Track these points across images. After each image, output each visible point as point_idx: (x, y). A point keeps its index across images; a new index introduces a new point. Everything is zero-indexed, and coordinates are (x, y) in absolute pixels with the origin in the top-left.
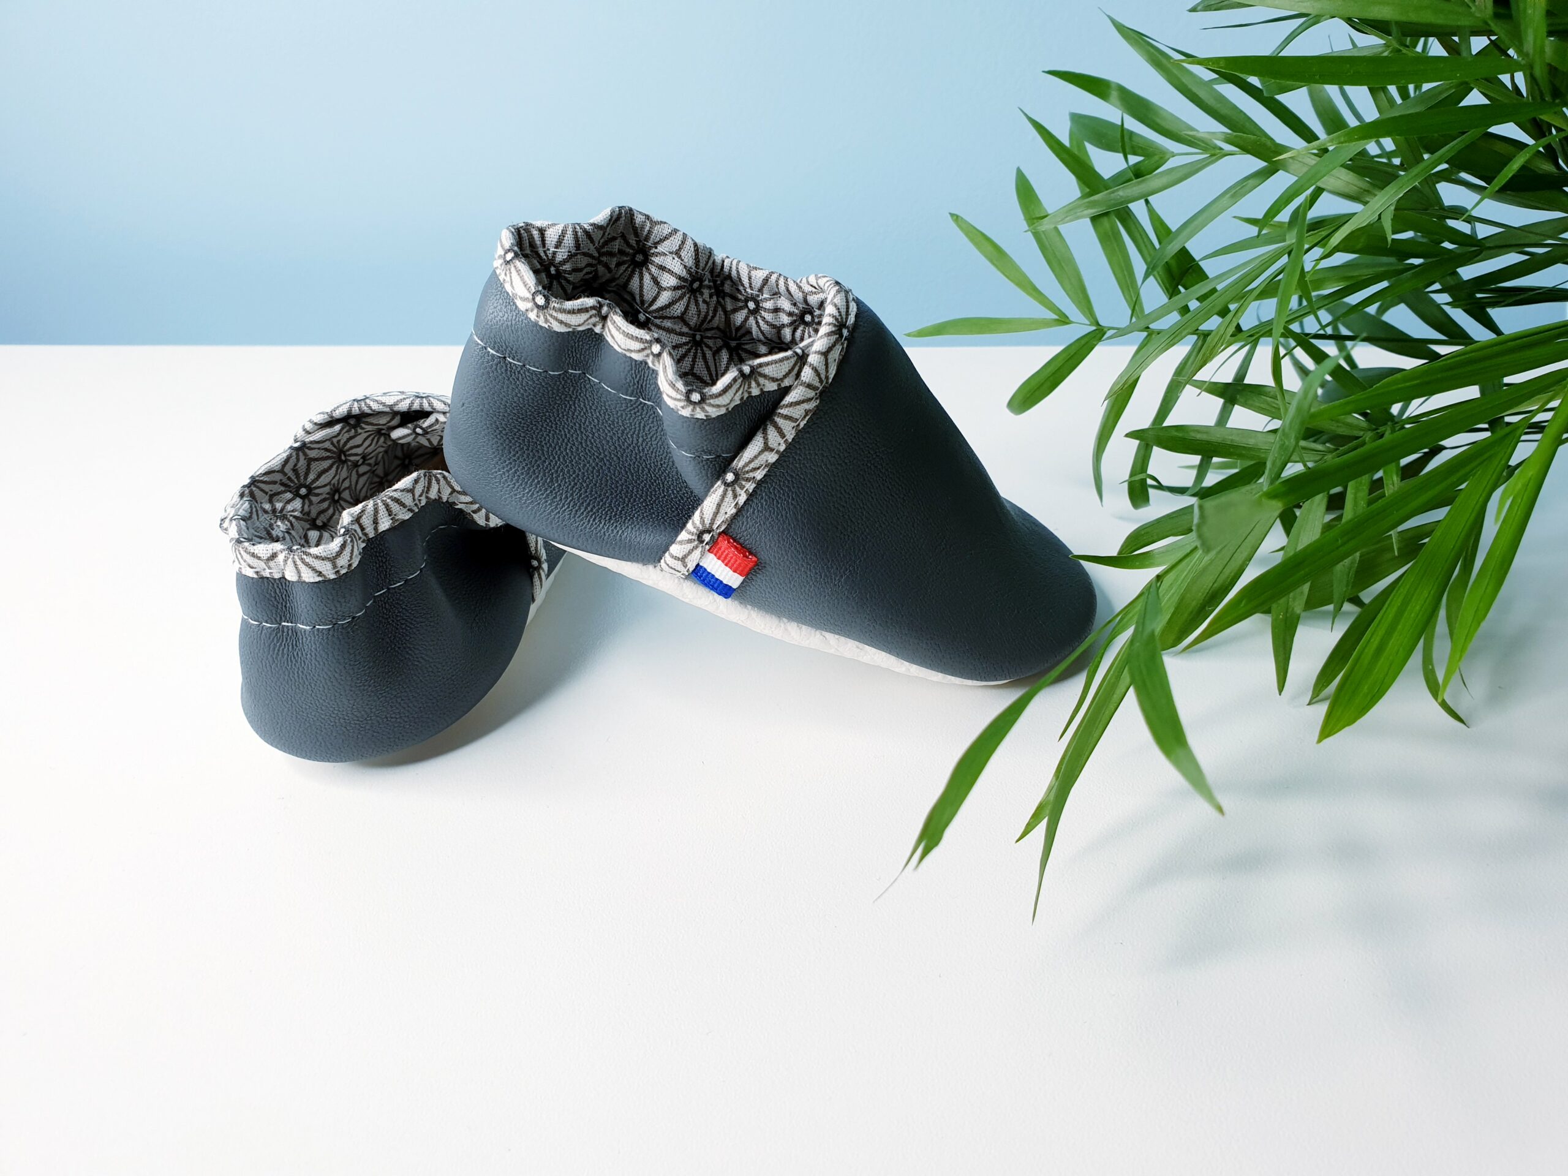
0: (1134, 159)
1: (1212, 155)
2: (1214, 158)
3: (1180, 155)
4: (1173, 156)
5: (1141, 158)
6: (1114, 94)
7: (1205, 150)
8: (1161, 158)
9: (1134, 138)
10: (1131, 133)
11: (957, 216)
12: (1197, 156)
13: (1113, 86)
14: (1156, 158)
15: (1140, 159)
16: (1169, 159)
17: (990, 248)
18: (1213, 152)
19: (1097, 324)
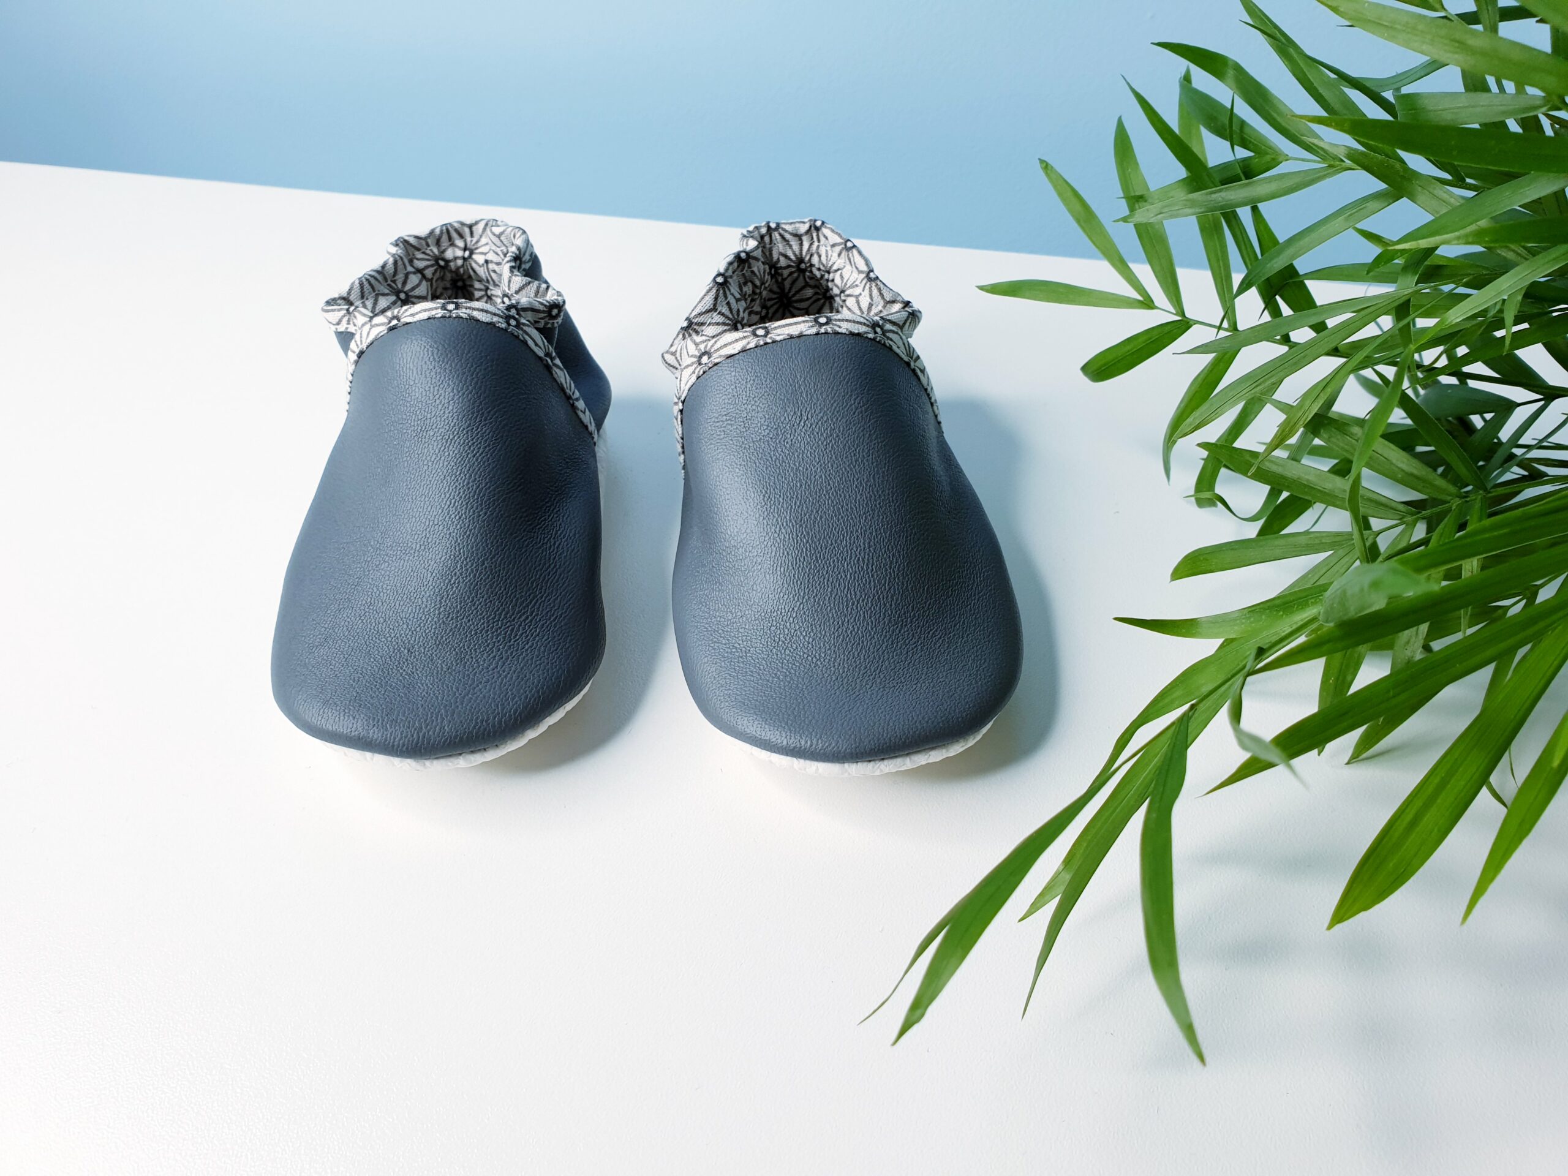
0: (1242, 153)
1: (1330, 166)
2: (1332, 170)
3: (1294, 160)
4: (1287, 160)
5: (1251, 154)
6: (1231, 73)
8: (1273, 159)
9: (1247, 130)
10: (1243, 123)
11: (1047, 164)
12: (1314, 163)
13: (1230, 63)
14: (1268, 158)
15: (1249, 154)
17: (1078, 207)
18: (1332, 164)
19: (1183, 315)
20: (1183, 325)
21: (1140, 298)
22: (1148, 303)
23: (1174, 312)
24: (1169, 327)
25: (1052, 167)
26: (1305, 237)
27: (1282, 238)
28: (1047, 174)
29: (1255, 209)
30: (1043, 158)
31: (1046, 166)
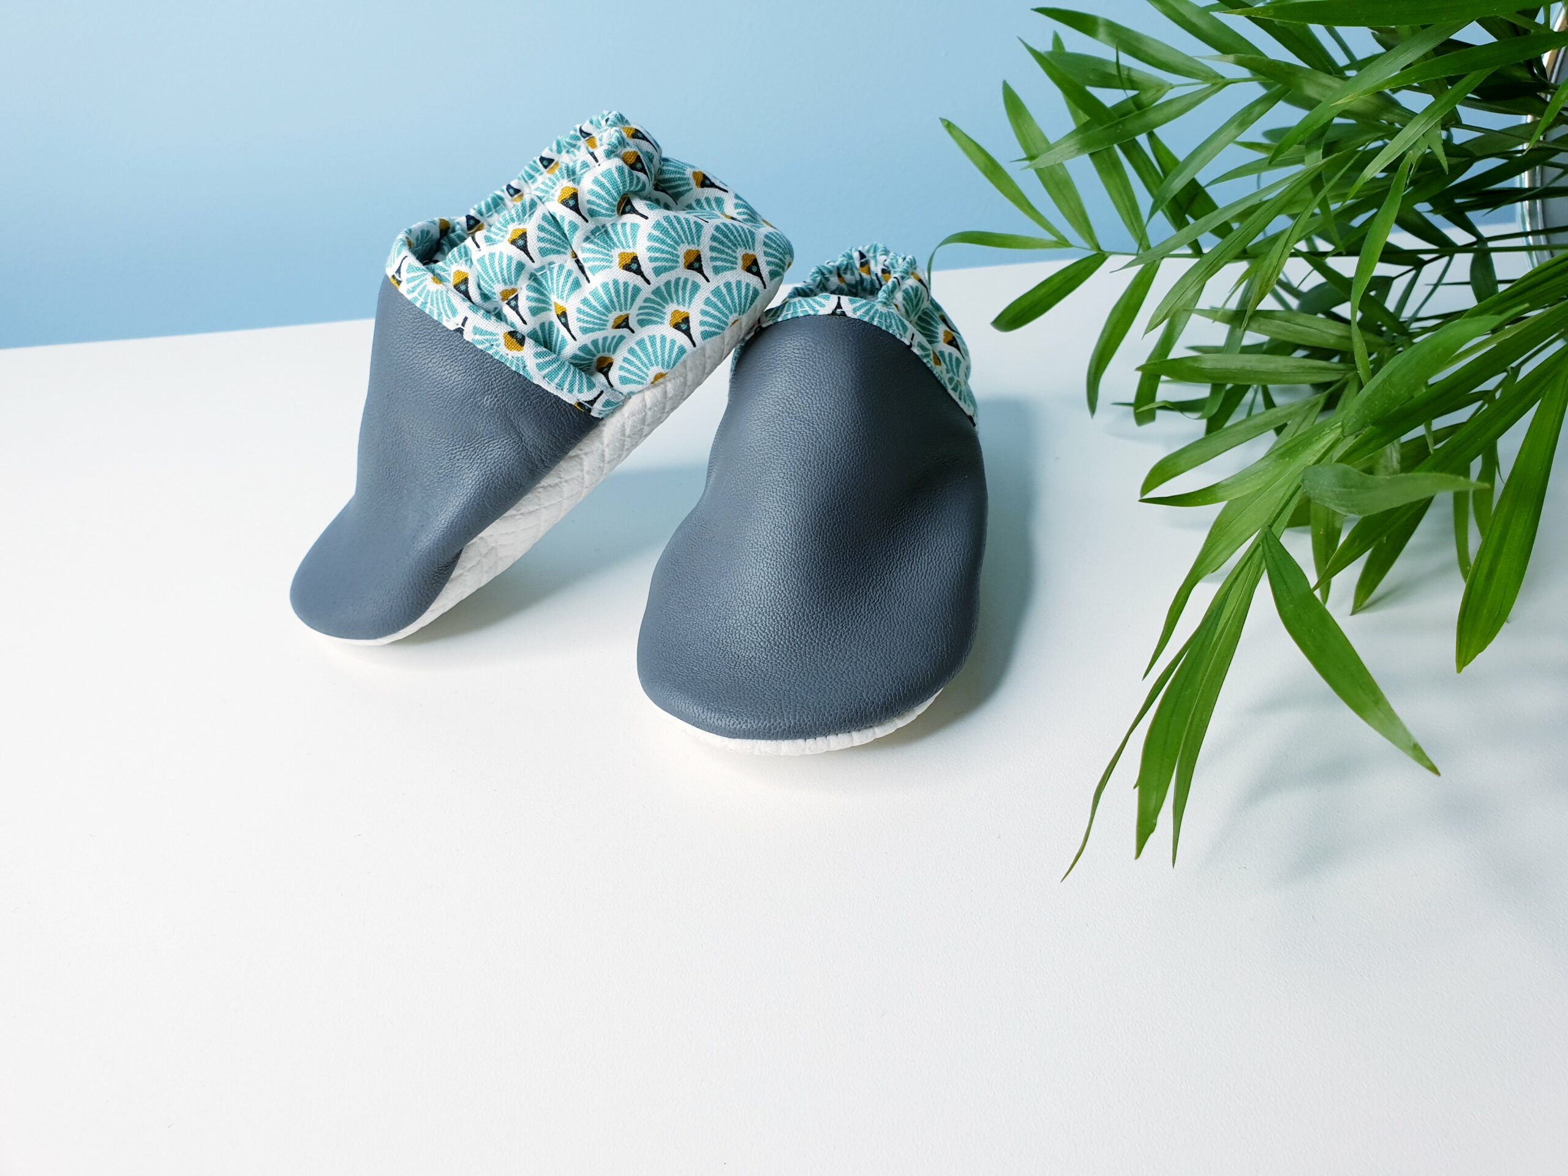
0: (1132, 93)
1: (1213, 85)
2: (1217, 86)
3: (1179, 86)
4: (1172, 88)
5: (1140, 92)
6: (1102, 31)
7: (1206, 79)
8: (1159, 90)
9: (1132, 74)
10: (1128, 69)
11: (950, 123)
12: (1199, 85)
13: (1100, 22)
14: (1152, 91)
15: (1135, 92)
16: (1167, 92)
18: (1214, 81)
19: (1099, 248)
20: (1099, 258)
21: (1055, 239)
22: (1063, 242)
23: (1089, 248)
24: (1085, 263)
25: (954, 125)
26: (1203, 151)
27: (1181, 157)
28: (950, 132)
29: (1151, 136)
30: (943, 118)
31: (949, 126)
